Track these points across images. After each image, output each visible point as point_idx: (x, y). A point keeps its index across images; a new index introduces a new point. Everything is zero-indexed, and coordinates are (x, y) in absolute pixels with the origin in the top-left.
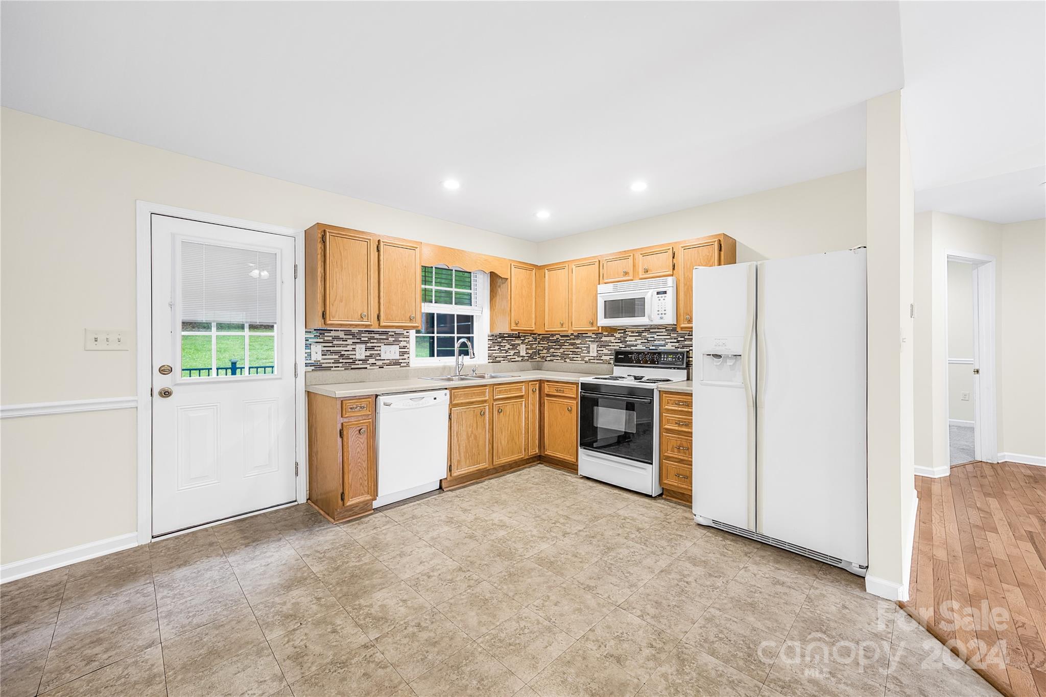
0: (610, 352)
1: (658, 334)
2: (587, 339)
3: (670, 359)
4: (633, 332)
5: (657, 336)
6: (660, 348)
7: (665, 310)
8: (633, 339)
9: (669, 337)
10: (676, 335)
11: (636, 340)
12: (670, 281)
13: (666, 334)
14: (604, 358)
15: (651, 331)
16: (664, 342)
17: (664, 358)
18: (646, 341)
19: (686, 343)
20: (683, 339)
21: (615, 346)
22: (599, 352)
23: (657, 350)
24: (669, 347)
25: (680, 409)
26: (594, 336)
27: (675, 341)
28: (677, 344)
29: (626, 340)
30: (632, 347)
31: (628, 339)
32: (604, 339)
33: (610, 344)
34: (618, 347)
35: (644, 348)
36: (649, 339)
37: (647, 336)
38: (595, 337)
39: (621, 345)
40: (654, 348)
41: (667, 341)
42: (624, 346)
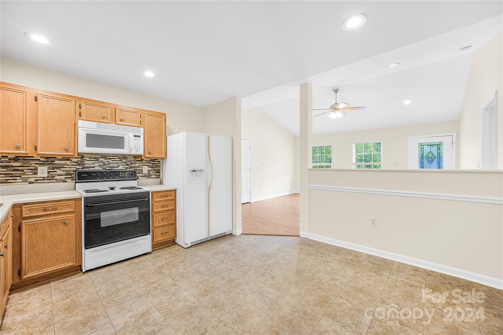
0: (65, 173)
1: (112, 160)
2: (31, 162)
3: (126, 175)
4: (90, 158)
5: (112, 161)
6: (114, 168)
7: (139, 147)
8: (91, 162)
9: (121, 162)
10: (125, 161)
11: (94, 163)
12: (142, 130)
13: (119, 160)
14: (57, 177)
15: (107, 157)
16: (117, 165)
17: (122, 174)
18: (103, 164)
19: (132, 165)
20: (130, 163)
21: (72, 168)
22: (51, 173)
23: (112, 170)
24: (121, 168)
25: (163, 199)
26: (43, 159)
27: (125, 164)
28: (126, 166)
29: (84, 163)
30: (90, 169)
31: (86, 162)
32: (57, 162)
33: (65, 166)
34: (75, 169)
35: (102, 169)
36: (105, 163)
37: (104, 161)
38: (46, 160)
39: (78, 167)
40: (109, 168)
41: (119, 164)
42: (81, 168)
